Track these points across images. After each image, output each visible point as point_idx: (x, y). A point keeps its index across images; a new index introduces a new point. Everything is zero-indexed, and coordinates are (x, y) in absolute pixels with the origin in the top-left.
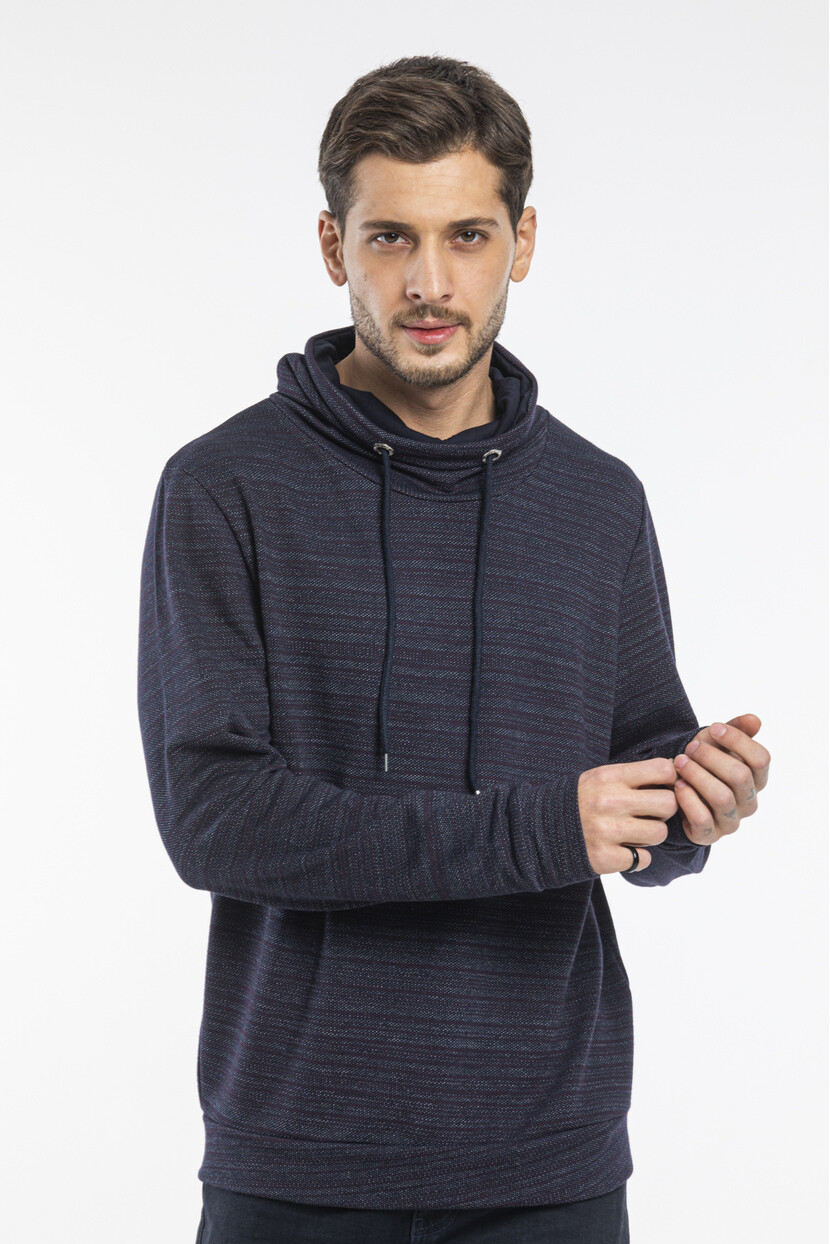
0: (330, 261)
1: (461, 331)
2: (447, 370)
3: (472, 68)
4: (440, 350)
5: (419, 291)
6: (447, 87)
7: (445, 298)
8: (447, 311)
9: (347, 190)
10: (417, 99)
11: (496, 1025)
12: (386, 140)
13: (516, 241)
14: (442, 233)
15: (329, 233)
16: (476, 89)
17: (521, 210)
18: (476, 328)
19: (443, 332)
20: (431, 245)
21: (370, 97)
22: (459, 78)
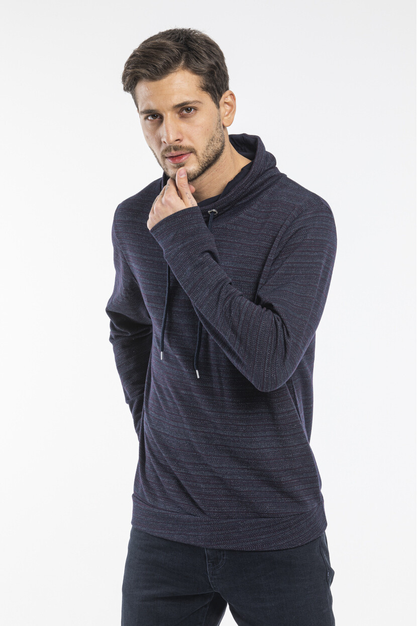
4: (183, 165)
5: (165, 140)
7: (178, 141)
11: (226, 468)
13: (218, 108)
14: (173, 110)
17: (220, 93)
19: (183, 157)
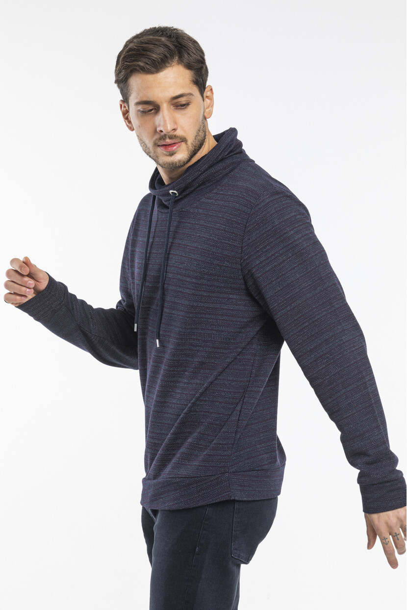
0: (126, 121)
1: (183, 144)
2: (179, 161)
3: (174, 29)
4: (175, 153)
5: (162, 129)
6: (163, 39)
7: (173, 131)
8: (175, 136)
9: (127, 90)
10: (151, 46)
12: (139, 66)
13: (204, 101)
14: (169, 102)
15: (125, 109)
16: (177, 38)
17: (204, 88)
18: (190, 142)
19: (175, 146)
20: (165, 109)
21: (130, 48)
22: (168, 34)
